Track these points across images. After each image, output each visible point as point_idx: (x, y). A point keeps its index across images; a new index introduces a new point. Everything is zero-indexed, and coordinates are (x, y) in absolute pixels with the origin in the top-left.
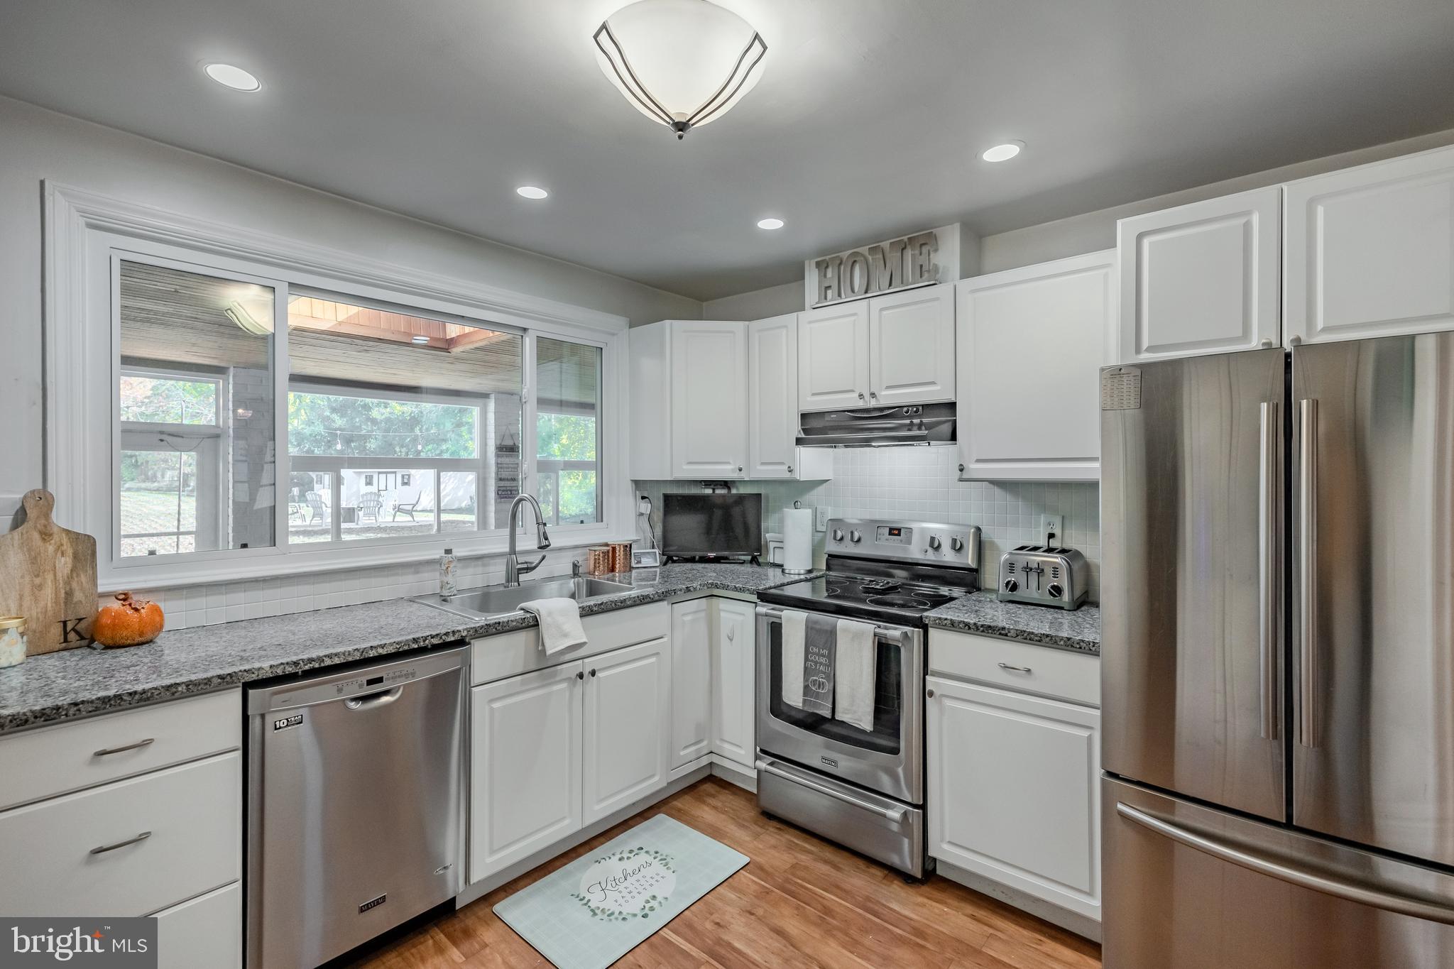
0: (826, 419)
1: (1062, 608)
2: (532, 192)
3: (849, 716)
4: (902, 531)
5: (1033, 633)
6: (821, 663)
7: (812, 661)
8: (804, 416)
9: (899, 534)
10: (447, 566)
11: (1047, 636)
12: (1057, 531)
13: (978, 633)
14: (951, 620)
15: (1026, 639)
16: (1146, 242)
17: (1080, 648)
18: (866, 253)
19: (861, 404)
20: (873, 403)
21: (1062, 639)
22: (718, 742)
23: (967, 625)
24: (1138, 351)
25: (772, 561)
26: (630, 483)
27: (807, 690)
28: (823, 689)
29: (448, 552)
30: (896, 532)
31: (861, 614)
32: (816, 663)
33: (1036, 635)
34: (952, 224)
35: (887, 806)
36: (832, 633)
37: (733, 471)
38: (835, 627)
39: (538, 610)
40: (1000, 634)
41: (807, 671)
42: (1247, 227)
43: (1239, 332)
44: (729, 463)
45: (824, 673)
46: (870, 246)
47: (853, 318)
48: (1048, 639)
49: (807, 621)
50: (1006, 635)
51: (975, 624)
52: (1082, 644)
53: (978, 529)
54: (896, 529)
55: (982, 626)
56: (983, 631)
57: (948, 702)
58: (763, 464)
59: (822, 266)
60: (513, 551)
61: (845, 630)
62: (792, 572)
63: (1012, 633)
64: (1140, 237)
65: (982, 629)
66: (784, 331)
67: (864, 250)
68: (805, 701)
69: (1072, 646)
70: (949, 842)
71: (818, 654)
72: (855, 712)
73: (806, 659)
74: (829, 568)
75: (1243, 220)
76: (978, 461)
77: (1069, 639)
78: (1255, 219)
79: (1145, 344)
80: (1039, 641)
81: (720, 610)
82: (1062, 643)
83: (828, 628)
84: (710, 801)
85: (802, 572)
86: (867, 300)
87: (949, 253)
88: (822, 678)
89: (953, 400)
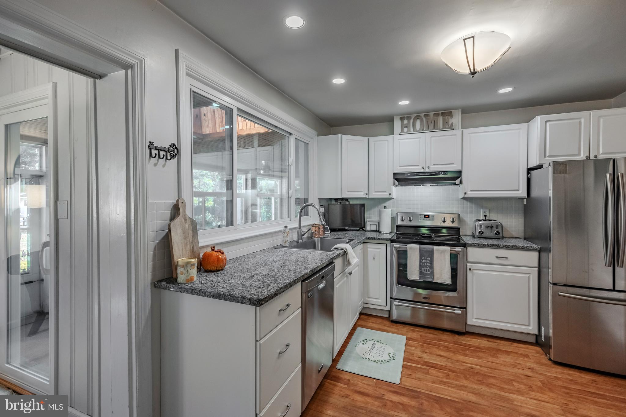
0: (405, 175)
1: (499, 239)
2: (339, 81)
3: (440, 280)
4: (430, 216)
5: (509, 246)
6: (427, 263)
7: (423, 262)
8: (395, 174)
9: (429, 217)
10: (287, 233)
11: (515, 246)
12: (487, 214)
13: (488, 247)
14: (478, 243)
15: (507, 248)
16: (548, 124)
17: (527, 249)
18: (423, 117)
19: (422, 170)
20: (428, 170)
21: (520, 247)
22: (367, 299)
23: (485, 245)
24: (545, 157)
25: (369, 229)
26: (318, 199)
27: (421, 273)
28: (428, 272)
29: (286, 227)
30: (428, 216)
31: (440, 244)
32: (425, 263)
33: (511, 246)
34: (458, 109)
35: (455, 310)
36: (432, 252)
37: (364, 194)
38: (433, 249)
39: (346, 248)
40: (497, 247)
41: (421, 266)
42: (580, 123)
43: (577, 153)
44: (362, 192)
45: (429, 266)
46: (425, 114)
47: (419, 139)
48: (515, 247)
49: (420, 248)
50: (500, 247)
51: (487, 244)
52: (527, 248)
53: (459, 215)
54: (427, 215)
55: (490, 245)
56: (490, 247)
57: (476, 272)
58: (376, 192)
59: (402, 119)
60: (300, 227)
61: (437, 250)
62: (384, 233)
63: (502, 246)
64: (546, 122)
65: (490, 246)
66: (386, 142)
67: (422, 115)
68: (420, 277)
69: (524, 249)
70: (476, 318)
71: (426, 260)
72: (442, 278)
73: (420, 262)
74: (397, 230)
75: (579, 120)
76: (471, 191)
77: (523, 246)
78: (582, 120)
79: (547, 154)
80: (512, 248)
81: (368, 248)
82: (520, 248)
83: (431, 250)
84: (369, 321)
85: (388, 232)
86: (425, 133)
87: (457, 119)
88: (428, 268)
89: (461, 170)
